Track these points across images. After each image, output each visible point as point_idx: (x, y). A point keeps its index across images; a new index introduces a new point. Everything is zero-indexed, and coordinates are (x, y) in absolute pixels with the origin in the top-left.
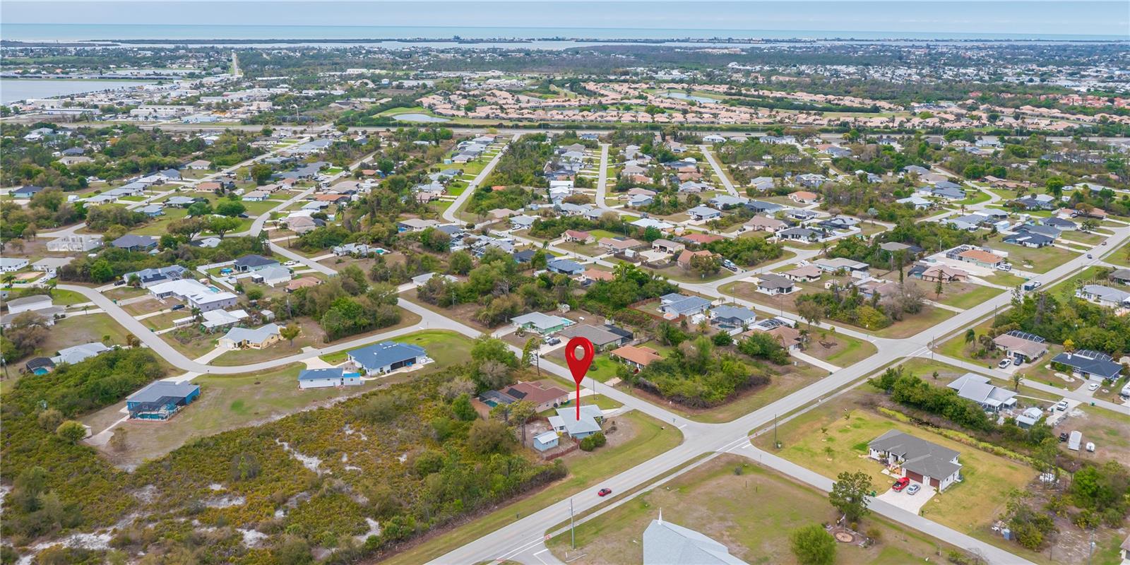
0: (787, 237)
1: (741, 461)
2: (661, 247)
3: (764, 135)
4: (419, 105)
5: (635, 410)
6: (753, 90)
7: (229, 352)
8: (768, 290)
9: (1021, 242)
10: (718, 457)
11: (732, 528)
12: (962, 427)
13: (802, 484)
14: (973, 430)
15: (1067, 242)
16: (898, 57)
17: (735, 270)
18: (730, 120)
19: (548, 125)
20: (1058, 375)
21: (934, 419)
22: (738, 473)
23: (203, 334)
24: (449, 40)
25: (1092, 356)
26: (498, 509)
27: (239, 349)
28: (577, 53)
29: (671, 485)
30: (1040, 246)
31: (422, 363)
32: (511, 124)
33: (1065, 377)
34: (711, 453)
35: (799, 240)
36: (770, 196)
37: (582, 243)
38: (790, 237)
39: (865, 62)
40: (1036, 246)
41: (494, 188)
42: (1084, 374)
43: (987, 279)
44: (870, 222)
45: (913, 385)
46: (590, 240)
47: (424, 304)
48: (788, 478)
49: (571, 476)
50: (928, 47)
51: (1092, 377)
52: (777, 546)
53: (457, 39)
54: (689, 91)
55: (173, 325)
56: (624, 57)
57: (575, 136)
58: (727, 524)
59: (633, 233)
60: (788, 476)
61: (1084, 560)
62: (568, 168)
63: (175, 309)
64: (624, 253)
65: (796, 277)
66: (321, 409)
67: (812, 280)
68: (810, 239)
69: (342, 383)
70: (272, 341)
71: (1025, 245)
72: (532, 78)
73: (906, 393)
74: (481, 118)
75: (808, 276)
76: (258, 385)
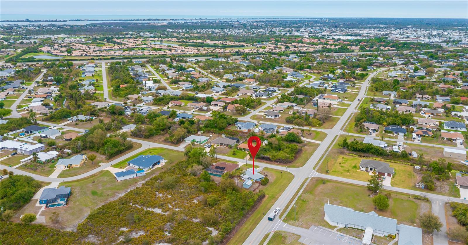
0: (258, 96)
1: (320, 179)
2: (215, 104)
3: (211, 58)
4: (41, 51)
5: (265, 167)
6: (188, 40)
7: (64, 171)
8: (271, 117)
9: (337, 91)
10: (311, 179)
12: (377, 156)
13: (348, 184)
14: (381, 156)
15: (351, 90)
16: (230, 25)
17: (251, 111)
18: (191, 52)
19: (115, 58)
20: (389, 134)
21: (366, 154)
22: (324, 183)
23: (42, 165)
24: (23, 21)
25: (395, 127)
26: (252, 213)
27: (68, 169)
28: (95, 26)
29: (305, 191)
30: (344, 92)
31: (163, 162)
32: (97, 58)
33: (391, 135)
34: (308, 178)
35: (263, 97)
36: (237, 81)
37: (180, 106)
38: (259, 96)
39: (221, 28)
40: (343, 92)
41: (121, 86)
42: (396, 133)
43: (337, 105)
44: (282, 88)
45: (356, 144)
46: (183, 104)
47: (136, 138)
49: (267, 196)
50: (238, 21)
51: (400, 134)
53: (27, 20)
54: (161, 41)
55: (20, 163)
56: (117, 27)
57: (131, 62)
59: (199, 100)
61: (448, 191)
62: (144, 76)
63: (13, 155)
64: (202, 108)
65: (276, 111)
66: (137, 188)
67: (282, 112)
68: (267, 96)
69: (137, 176)
70: (82, 163)
71: (339, 92)
72: (85, 37)
73: (355, 147)
74: (78, 56)
75: (280, 110)
76: (94, 183)
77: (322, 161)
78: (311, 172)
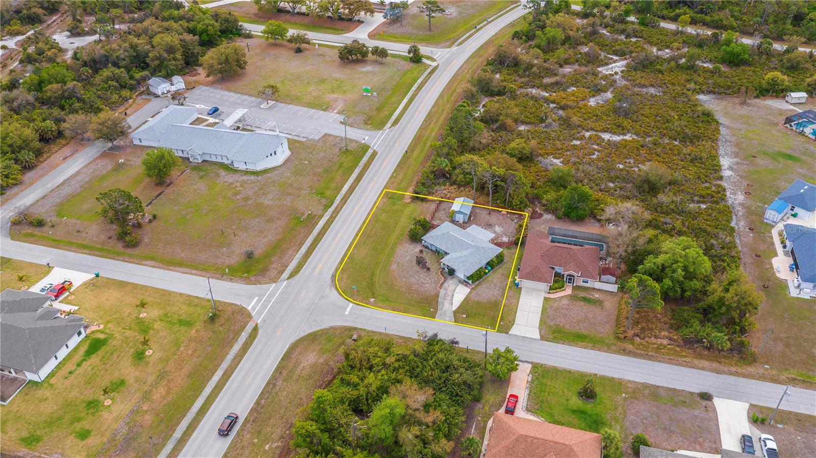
1: (252, 278)
10: (281, 272)
11: (236, 194)
13: (177, 269)
22: (250, 256)
29: (312, 220)
34: (291, 276)
48: (194, 272)
52: (195, 190)
58: (241, 196)
60: (196, 275)
77: (178, 434)
78: (270, 313)
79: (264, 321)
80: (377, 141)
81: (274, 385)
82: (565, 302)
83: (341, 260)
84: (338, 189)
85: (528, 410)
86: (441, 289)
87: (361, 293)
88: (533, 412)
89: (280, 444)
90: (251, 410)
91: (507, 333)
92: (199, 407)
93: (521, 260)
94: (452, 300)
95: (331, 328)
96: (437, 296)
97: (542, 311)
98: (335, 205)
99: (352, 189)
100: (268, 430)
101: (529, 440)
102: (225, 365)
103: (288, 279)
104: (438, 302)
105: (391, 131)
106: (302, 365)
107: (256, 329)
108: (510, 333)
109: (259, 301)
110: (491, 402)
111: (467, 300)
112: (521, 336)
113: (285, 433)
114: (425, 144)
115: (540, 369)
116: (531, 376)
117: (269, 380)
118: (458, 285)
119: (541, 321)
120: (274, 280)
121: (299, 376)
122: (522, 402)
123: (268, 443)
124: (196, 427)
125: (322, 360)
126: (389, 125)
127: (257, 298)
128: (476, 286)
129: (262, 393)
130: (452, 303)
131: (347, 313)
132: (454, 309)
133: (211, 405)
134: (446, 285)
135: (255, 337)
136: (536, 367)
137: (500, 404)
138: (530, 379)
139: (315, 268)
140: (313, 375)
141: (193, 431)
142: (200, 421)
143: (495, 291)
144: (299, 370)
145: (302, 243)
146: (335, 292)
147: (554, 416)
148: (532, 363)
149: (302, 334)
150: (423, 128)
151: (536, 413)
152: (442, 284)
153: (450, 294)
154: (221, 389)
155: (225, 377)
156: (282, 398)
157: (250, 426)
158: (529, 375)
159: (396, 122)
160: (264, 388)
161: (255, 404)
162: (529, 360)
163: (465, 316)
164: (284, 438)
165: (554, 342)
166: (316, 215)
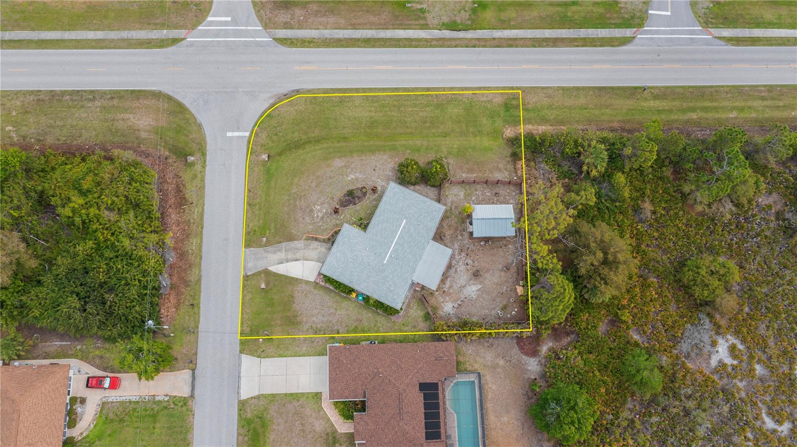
10: (280, 26)
78: (205, 45)
79: (192, 44)
80: (665, 32)
81: (94, 99)
82: (319, 426)
83: (332, 89)
84: (504, 24)
85: (104, 405)
86: (305, 239)
87: (275, 138)
88: (101, 412)
89: (15, 139)
90: (51, 91)
91: (241, 352)
92: (48, 38)
93: (401, 342)
94: (287, 261)
95: (200, 126)
96: (291, 238)
97: (292, 394)
98: (461, 34)
99: (511, 43)
100: (31, 120)
101: (15, 416)
102: (112, 35)
103: (275, 39)
104: (280, 243)
105: (708, 44)
106: (131, 116)
107: (175, 41)
108: (243, 356)
109: (225, 23)
110: (108, 355)
111: (292, 281)
112: (240, 373)
113: (31, 138)
114: (693, 110)
115: (184, 409)
116: (166, 399)
117: (98, 90)
118: (317, 261)
119: (274, 395)
120: (268, 24)
121: (113, 120)
122: (114, 396)
123: (14, 127)
124: (19, 48)
125: (143, 135)
126: (727, 33)
127: (229, 19)
128: (322, 287)
129: (78, 91)
130: (282, 263)
131: (229, 134)
132: (272, 269)
133: (52, 49)
134: (315, 244)
135: (161, 47)
136: (185, 403)
137: (107, 368)
138: (157, 398)
139: (308, 63)
140: (119, 134)
141: (14, 48)
142: (28, 48)
143: (319, 316)
144: (120, 116)
145: (354, 27)
146: (266, 105)
147: (99, 440)
148: (192, 396)
149: (179, 97)
150: (739, 91)
151: (100, 416)
152: (316, 239)
153: (298, 256)
154: (76, 48)
155: (93, 44)
156: (76, 115)
157: (31, 100)
158: (166, 395)
159: (738, 41)
160: (85, 91)
161: (61, 91)
162: (197, 392)
163: (263, 286)
164: (24, 140)
165: (239, 421)
166: (425, 18)
